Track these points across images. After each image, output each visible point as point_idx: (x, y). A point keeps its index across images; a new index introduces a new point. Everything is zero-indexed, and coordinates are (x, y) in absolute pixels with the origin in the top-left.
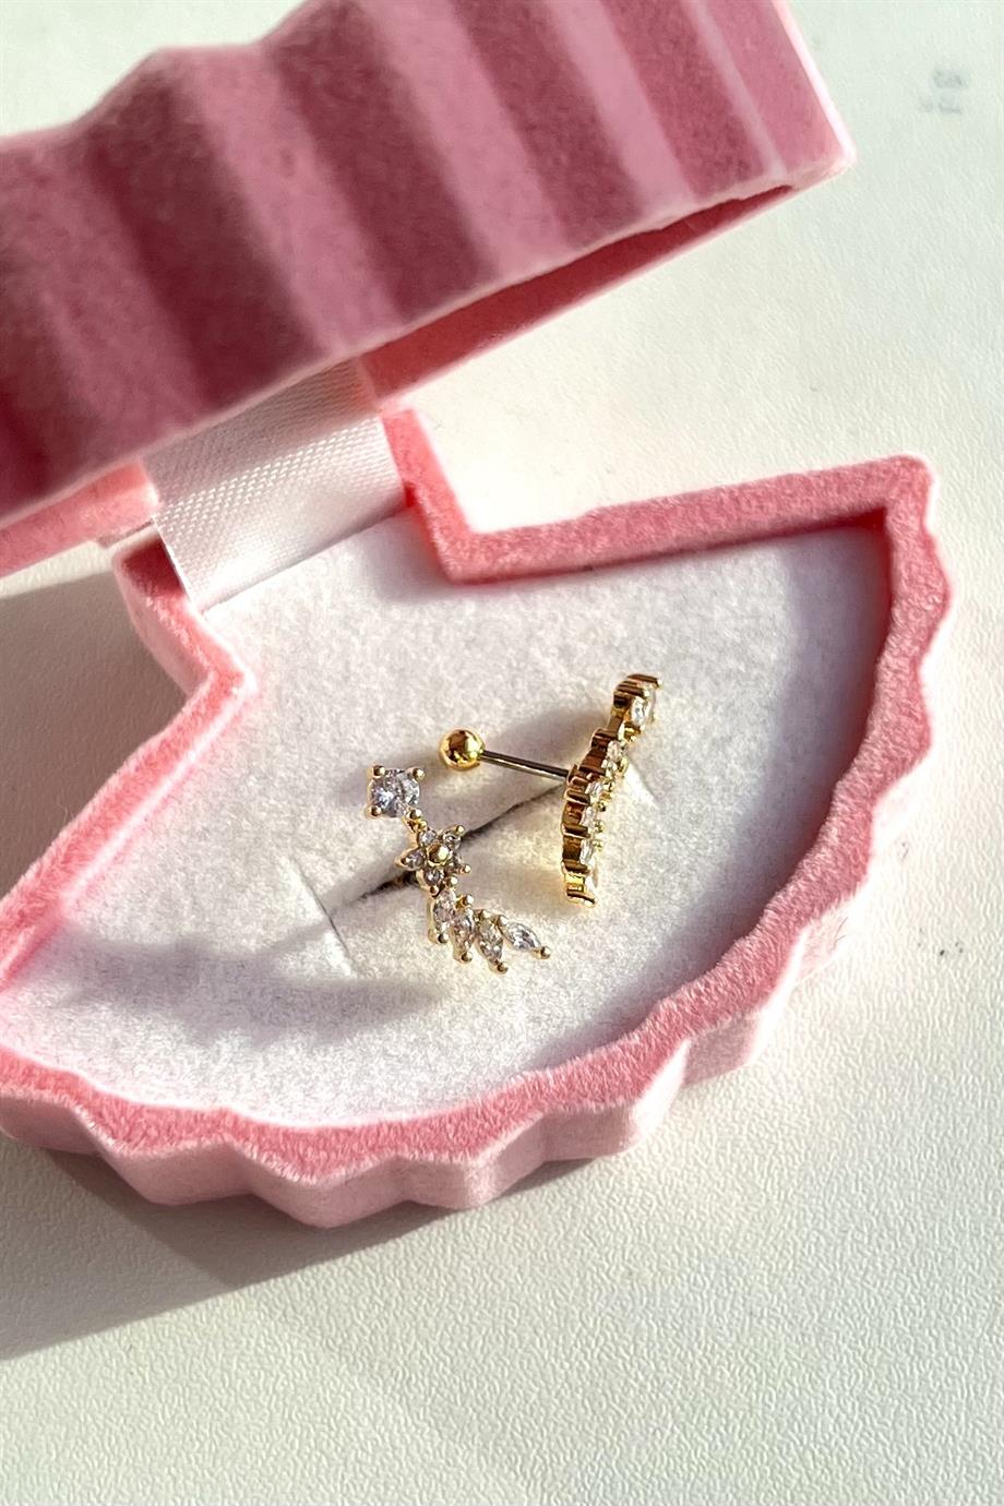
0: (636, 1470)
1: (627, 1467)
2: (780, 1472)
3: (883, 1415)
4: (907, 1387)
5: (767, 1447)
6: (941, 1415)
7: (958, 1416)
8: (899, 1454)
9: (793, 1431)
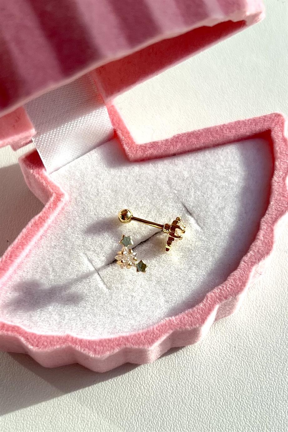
0: (88, 393)
1: (85, 392)
2: (133, 393)
3: (166, 374)
4: (174, 366)
5: (129, 385)
6: (184, 374)
7: (189, 375)
8: (171, 386)
9: (138, 380)
